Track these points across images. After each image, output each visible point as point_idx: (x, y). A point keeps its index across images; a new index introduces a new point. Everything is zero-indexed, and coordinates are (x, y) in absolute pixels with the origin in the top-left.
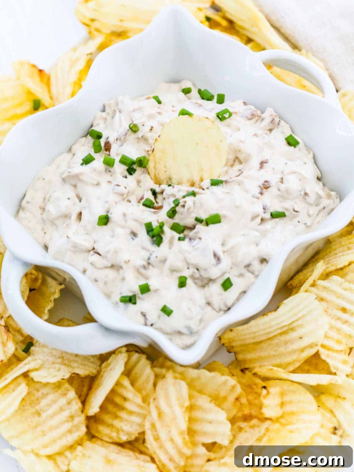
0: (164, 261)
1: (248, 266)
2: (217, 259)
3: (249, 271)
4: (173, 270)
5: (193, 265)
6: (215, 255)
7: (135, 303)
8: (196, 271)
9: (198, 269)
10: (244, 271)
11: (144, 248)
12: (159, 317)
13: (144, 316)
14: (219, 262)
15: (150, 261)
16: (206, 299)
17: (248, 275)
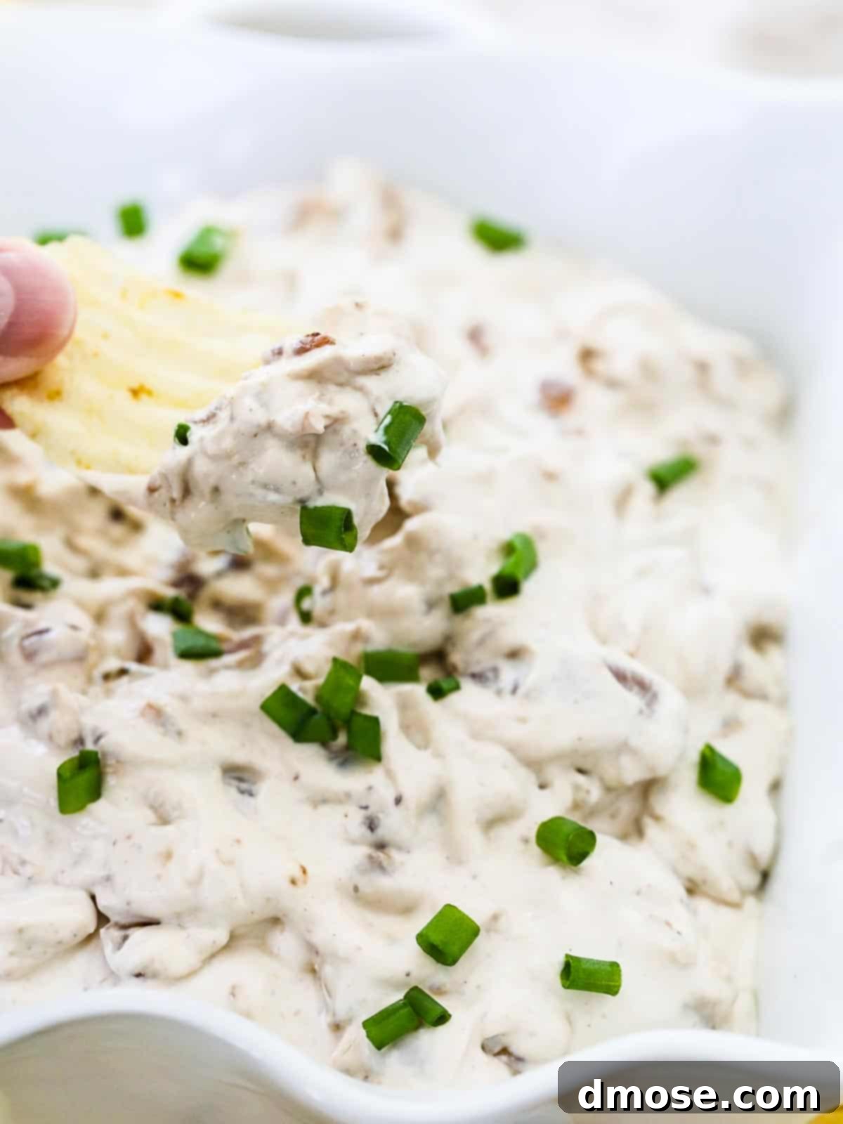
0: (438, 802)
1: (734, 678)
2: (636, 689)
3: (748, 695)
4: (493, 822)
5: (558, 758)
6: (621, 677)
7: (443, 1018)
8: (581, 779)
9: (581, 771)
10: (731, 700)
11: (320, 800)
12: (569, 1020)
13: (505, 1051)
14: (649, 695)
15: (382, 832)
16: (675, 871)
17: (751, 710)
